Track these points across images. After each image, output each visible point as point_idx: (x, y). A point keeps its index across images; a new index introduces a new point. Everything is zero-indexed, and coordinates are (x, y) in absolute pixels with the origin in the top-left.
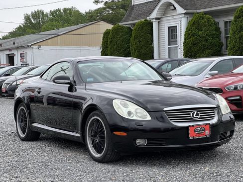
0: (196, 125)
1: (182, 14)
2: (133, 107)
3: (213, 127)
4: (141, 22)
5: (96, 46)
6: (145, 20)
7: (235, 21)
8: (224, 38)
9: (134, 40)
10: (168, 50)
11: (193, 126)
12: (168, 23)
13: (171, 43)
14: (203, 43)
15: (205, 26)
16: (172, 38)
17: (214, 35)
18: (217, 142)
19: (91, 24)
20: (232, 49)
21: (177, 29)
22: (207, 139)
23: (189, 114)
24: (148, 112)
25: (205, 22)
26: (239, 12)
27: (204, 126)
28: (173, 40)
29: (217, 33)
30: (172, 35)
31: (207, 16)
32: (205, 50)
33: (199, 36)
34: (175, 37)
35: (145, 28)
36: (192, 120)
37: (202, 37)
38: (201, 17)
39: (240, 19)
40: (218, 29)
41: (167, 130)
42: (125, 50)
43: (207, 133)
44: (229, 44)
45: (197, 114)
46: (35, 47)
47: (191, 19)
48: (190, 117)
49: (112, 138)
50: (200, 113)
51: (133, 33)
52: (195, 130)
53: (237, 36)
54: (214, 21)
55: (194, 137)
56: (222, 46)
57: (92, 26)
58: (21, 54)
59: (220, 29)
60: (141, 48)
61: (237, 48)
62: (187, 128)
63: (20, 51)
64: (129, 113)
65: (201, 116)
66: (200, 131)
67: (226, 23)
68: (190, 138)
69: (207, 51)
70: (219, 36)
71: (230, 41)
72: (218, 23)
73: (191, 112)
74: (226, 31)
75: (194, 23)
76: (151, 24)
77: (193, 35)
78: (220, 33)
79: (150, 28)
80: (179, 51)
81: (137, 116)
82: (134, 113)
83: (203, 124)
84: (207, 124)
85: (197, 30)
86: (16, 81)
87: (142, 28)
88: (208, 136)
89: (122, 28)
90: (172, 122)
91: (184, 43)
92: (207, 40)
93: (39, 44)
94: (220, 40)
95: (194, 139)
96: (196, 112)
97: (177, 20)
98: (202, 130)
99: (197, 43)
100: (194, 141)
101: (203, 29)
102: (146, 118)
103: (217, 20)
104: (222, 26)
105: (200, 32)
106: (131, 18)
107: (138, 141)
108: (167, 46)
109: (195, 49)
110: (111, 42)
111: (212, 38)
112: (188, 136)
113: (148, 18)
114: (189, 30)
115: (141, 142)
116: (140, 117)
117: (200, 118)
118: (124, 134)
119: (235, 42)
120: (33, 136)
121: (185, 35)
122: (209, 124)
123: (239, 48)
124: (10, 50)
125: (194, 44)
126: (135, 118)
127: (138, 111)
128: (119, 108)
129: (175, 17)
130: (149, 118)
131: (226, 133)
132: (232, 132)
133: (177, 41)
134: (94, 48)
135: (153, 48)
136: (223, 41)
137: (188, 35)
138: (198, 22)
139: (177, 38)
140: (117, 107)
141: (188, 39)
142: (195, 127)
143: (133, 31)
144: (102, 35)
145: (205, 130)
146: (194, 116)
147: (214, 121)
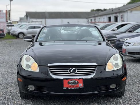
22: (80, 90)
23: (67, 70)
24: (38, 66)
27: (78, 80)
43: (81, 85)
45: (74, 70)
46: (129, 12)
48: (67, 72)
50: (77, 70)
52: (68, 83)
55: (67, 88)
58: (121, 16)
62: (61, 80)
63: (121, 14)
65: (77, 72)
66: (74, 83)
68: (64, 88)
81: (31, 68)
83: (77, 79)
84: (80, 79)
88: (81, 88)
90: (51, 75)
93: (132, 10)
96: (73, 69)
98: (76, 83)
100: (67, 90)
102: (36, 70)
112: (62, 87)
124: (116, 13)
128: (24, 61)
130: (38, 70)
142: (68, 80)
145: (78, 83)
146: (71, 71)
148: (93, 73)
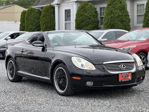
0: (123, 73)
1: (74, 2)
2: (84, 62)
3: (133, 74)
4: (47, 6)
5: (12, 21)
6: (50, 5)
7: (108, 7)
8: (99, 18)
9: (43, 18)
10: (64, 24)
11: (121, 73)
12: (65, 7)
13: (67, 20)
14: (88, 20)
15: (89, 10)
16: (67, 17)
17: (94, 15)
18: (135, 83)
19: (9, 7)
20: (106, 24)
21: (70, 11)
22: (129, 82)
23: (119, 66)
24: (94, 65)
25: (89, 7)
26: (110, 2)
28: (68, 18)
29: (96, 15)
30: (67, 15)
31: (90, 4)
32: (88, 24)
33: (85, 16)
34: (69, 16)
35: (50, 10)
36: (120, 70)
37: (87, 17)
38: (86, 4)
39: (111, 6)
40: (96, 12)
41: (105, 76)
42: (37, 24)
43: (130, 78)
44: (104, 21)
45: (124, 66)
47: (80, 5)
48: (119, 68)
49: (71, 81)
50: (126, 66)
51: (42, 13)
52: (122, 76)
53: (109, 17)
54: (94, 7)
55: (122, 80)
56: (99, 22)
57: (9, 8)
59: (97, 12)
60: (48, 23)
61: (109, 24)
62: (118, 75)
64: (82, 65)
65: (126, 67)
66: (125, 76)
67: (101, 8)
68: (120, 81)
69: (90, 26)
70: (97, 16)
71: (105, 20)
72: (96, 8)
73: (120, 65)
74: (101, 13)
75: (82, 8)
76: (54, 8)
77: (81, 15)
78: (98, 14)
79: (53, 10)
80: (72, 25)
81: (87, 67)
82: (85, 65)
83: (127, 73)
84: (129, 72)
85: (84, 13)
86: (7, 44)
87: (48, 10)
88: (130, 80)
89: (34, 9)
90: (108, 71)
91: (76, 20)
92: (90, 19)
94: (98, 18)
95: (121, 82)
96: (123, 65)
97: (70, 6)
98: (127, 76)
99: (84, 21)
100: (122, 83)
101: (88, 12)
102: (93, 68)
103: (95, 6)
104: (98, 10)
105: (86, 14)
106: (40, 3)
107: (88, 83)
108: (64, 22)
109: (82, 24)
110: (27, 18)
111: (93, 17)
112: (118, 80)
113: (52, 4)
114: (79, 12)
115: (89, 84)
116: (89, 68)
117: (125, 69)
118: (79, 78)
119: (108, 20)
120: (18, 79)
121: (76, 15)
122: (131, 72)
123: (110, 24)
125: (82, 21)
126: (85, 68)
127: (88, 64)
128: (76, 62)
129: (69, 4)
130: (94, 68)
131: (140, 77)
132: (144, 77)
133: (70, 19)
134: (11, 22)
135: (55, 23)
136: (99, 19)
137: (78, 15)
138: (84, 7)
139: (70, 17)
140: (74, 61)
141: (78, 18)
142: (122, 74)
143: (42, 12)
144: (21, 14)
145: (128, 76)
146: (122, 67)
147: (134, 70)
148: (133, 68)
